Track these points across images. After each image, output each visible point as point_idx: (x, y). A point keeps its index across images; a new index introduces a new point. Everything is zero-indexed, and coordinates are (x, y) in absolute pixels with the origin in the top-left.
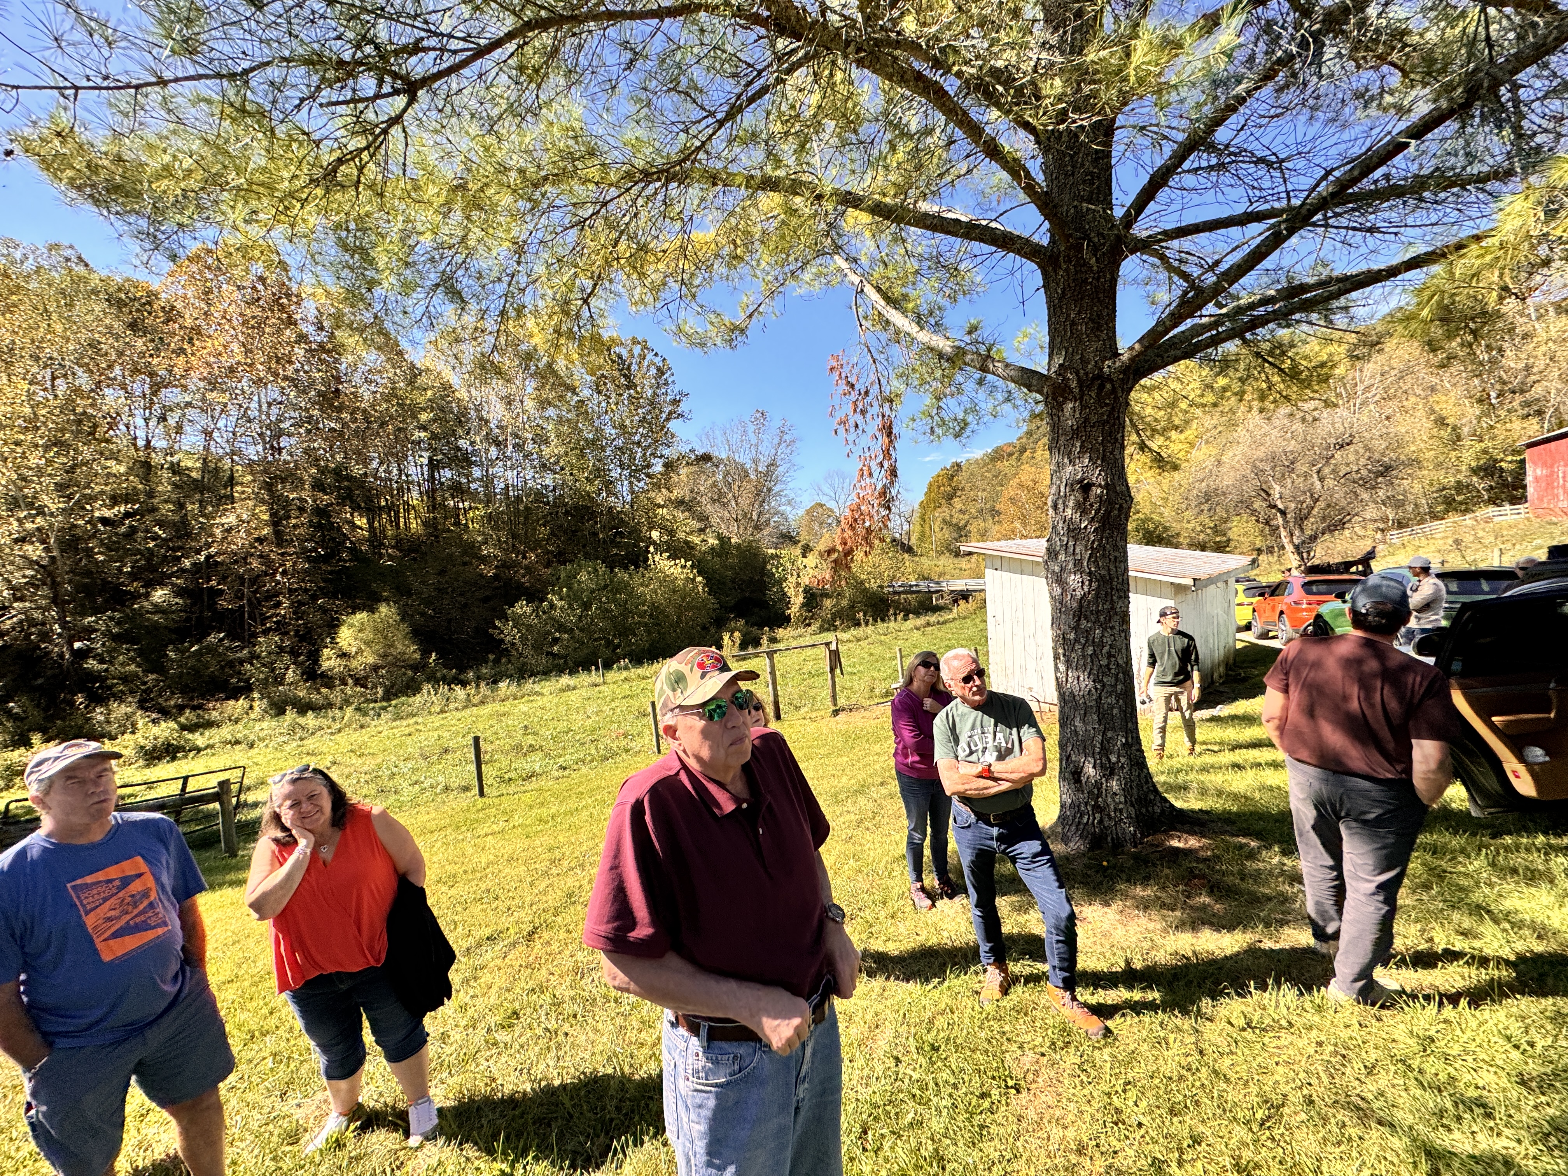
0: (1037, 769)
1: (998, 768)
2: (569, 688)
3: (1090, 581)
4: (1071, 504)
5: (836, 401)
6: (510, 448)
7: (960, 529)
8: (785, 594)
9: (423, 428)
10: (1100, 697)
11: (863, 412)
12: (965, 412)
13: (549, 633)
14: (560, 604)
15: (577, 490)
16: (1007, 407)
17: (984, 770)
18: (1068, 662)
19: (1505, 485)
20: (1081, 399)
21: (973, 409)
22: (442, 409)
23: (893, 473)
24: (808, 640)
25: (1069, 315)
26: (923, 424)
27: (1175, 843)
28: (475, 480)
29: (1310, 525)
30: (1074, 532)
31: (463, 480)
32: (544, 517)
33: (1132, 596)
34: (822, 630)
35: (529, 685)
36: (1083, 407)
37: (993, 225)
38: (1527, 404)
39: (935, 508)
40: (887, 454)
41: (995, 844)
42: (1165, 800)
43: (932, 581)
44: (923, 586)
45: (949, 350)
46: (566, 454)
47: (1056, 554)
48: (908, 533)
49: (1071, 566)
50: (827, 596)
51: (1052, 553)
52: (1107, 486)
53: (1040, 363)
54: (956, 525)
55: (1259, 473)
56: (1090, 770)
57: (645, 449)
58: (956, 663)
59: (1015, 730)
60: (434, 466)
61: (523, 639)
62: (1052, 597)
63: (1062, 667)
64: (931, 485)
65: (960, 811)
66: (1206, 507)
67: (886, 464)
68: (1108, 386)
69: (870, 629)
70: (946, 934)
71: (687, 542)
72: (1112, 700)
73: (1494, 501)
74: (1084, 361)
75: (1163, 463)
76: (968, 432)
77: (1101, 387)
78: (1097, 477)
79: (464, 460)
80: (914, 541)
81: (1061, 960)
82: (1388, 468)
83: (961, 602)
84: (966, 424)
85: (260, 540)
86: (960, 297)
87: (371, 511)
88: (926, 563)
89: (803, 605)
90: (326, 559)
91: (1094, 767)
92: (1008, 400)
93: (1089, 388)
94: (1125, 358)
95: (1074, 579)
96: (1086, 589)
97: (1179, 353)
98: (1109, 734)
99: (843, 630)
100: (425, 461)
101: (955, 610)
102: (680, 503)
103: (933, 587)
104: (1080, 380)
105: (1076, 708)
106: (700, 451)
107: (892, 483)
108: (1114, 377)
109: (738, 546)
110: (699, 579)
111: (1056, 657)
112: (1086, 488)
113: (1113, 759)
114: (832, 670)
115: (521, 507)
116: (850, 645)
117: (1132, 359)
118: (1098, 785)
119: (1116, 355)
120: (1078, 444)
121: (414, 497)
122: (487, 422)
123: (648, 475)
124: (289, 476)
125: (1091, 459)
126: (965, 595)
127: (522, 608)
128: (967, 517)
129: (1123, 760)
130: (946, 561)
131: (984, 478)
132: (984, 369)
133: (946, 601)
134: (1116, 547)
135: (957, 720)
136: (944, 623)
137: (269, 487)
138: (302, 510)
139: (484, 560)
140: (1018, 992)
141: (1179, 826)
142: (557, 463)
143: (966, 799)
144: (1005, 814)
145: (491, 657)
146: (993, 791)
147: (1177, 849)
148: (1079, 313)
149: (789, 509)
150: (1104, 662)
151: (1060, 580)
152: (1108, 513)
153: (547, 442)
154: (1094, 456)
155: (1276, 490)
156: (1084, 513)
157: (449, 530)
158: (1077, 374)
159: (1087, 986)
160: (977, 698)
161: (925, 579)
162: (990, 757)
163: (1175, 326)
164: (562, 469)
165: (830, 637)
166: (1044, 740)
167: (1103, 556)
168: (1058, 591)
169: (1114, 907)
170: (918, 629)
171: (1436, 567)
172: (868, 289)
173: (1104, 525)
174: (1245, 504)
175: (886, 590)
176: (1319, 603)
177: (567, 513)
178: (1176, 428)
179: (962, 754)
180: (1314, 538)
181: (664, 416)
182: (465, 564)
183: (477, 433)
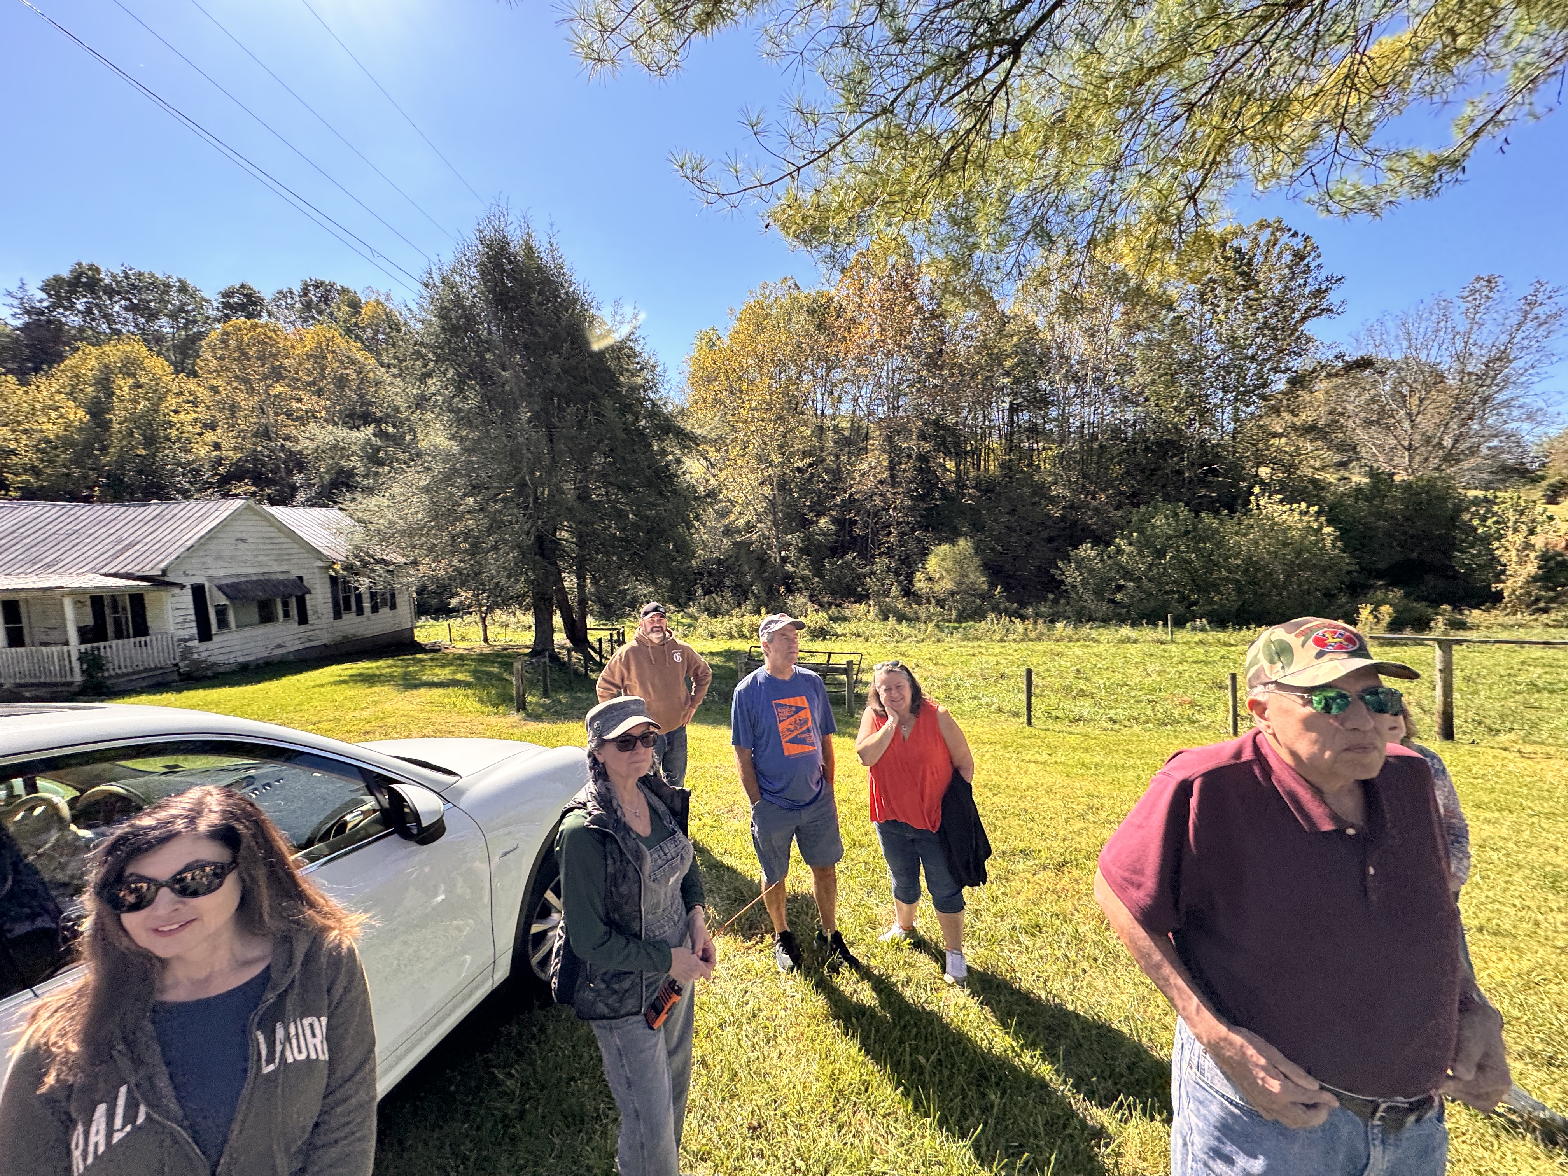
2: (1128, 640)
6: (1090, 383)
9: (1007, 374)
13: (1113, 579)
14: (1128, 549)
15: (1163, 422)
22: (1025, 353)
28: (1051, 420)
31: (1040, 421)
32: (1120, 454)
35: (1086, 630)
46: (1153, 382)
57: (1262, 364)
60: (1014, 409)
61: (1085, 582)
71: (1313, 481)
79: (1041, 401)
85: (881, 482)
87: (959, 454)
90: (921, 498)
100: (1007, 406)
102: (1310, 430)
106: (1353, 355)
109: (1407, 487)
110: (1327, 530)
115: (1096, 445)
121: (995, 441)
122: (1068, 358)
123: (1264, 398)
124: (902, 430)
127: (1087, 550)
137: (890, 439)
138: (910, 457)
139: (1053, 500)
142: (1140, 394)
145: (1051, 596)
153: (1131, 371)
157: (1022, 471)
164: (1147, 400)
177: (1147, 449)
181: (1297, 315)
182: (1034, 504)
183: (1058, 372)
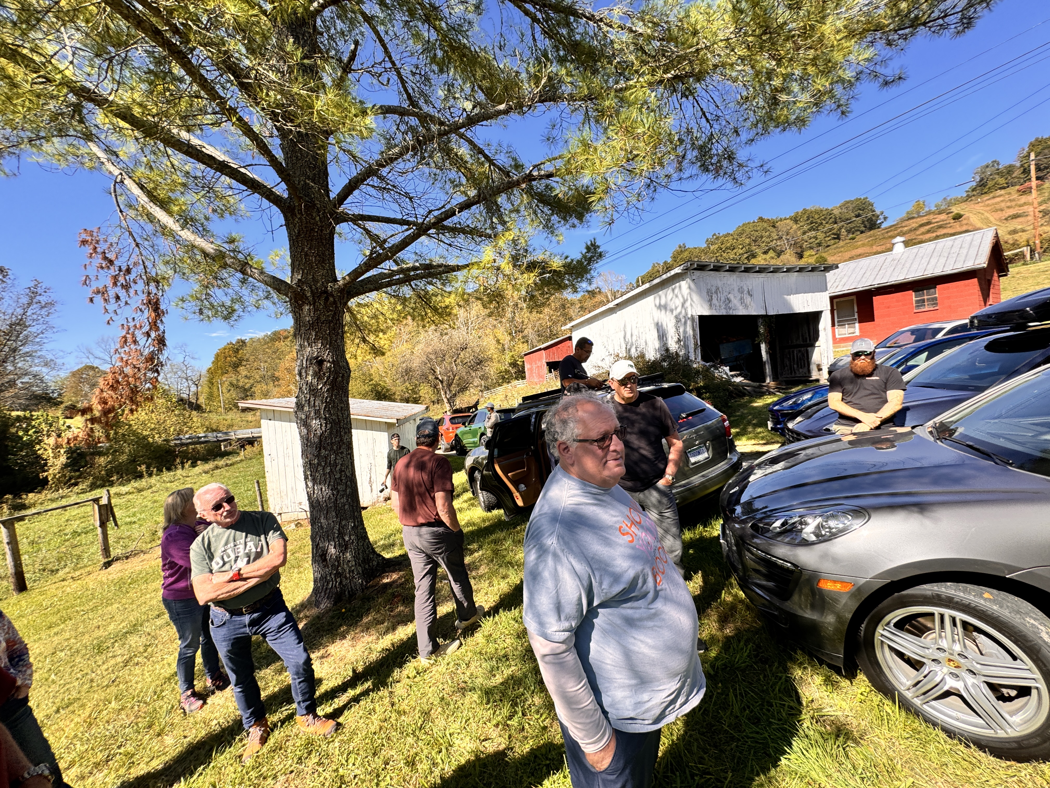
0: (278, 561)
1: (247, 570)
3: (326, 424)
4: (311, 373)
5: (92, 271)
7: (246, 390)
8: (39, 457)
10: (336, 500)
11: (126, 287)
12: (232, 300)
16: (266, 302)
17: (234, 575)
18: (314, 481)
19: (519, 371)
20: (314, 304)
21: (239, 299)
23: (161, 341)
24: (73, 499)
25: (303, 249)
26: (193, 305)
27: (386, 581)
29: (454, 388)
30: (313, 391)
33: (353, 431)
34: (93, 487)
36: (316, 310)
37: (243, 170)
38: (523, 337)
39: (223, 374)
40: (154, 325)
41: (247, 630)
42: (380, 556)
43: (220, 431)
44: (211, 437)
45: (212, 251)
47: (303, 407)
48: (197, 394)
49: (312, 414)
50: (100, 454)
51: (299, 406)
52: (333, 362)
53: (286, 276)
54: (243, 387)
55: (430, 360)
56: (332, 550)
58: (208, 497)
59: (263, 537)
62: (301, 437)
63: (310, 484)
64: (217, 356)
65: (218, 614)
66: (406, 378)
67: (153, 334)
68: (331, 299)
69: (154, 480)
70: (215, 722)
72: (344, 500)
73: (517, 378)
74: (315, 281)
75: (377, 351)
76: (235, 317)
77: (327, 299)
78: (327, 355)
80: (202, 400)
81: (303, 694)
82: (481, 362)
83: (247, 447)
84: (234, 311)
86: (227, 215)
88: (214, 418)
89: (66, 466)
91: (335, 547)
92: (267, 298)
93: (319, 297)
94: (341, 283)
95: (315, 423)
96: (323, 429)
97: (372, 287)
98: (343, 523)
99: (122, 484)
101: (242, 453)
103: (221, 436)
104: (312, 292)
105: (321, 510)
107: (160, 350)
108: (335, 294)
111: (306, 478)
112: (320, 363)
113: (347, 538)
114: (103, 524)
116: (130, 497)
117: (345, 285)
118: (338, 558)
119: (335, 280)
120: (314, 334)
125: (322, 344)
126: (251, 441)
128: (251, 381)
129: (352, 537)
130: (233, 416)
131: (265, 353)
132: (243, 272)
133: (235, 446)
134: (341, 401)
135: (212, 540)
136: (231, 465)
140: (277, 736)
141: (387, 569)
143: (219, 603)
144: (255, 603)
146: (242, 590)
147: (387, 584)
148: (310, 248)
149: (45, 370)
150: (338, 476)
151: (305, 423)
152: (335, 379)
154: (325, 342)
155: (438, 370)
156: (319, 379)
158: (311, 288)
159: (327, 701)
160: (228, 520)
161: (213, 431)
162: (241, 563)
163: (367, 271)
165: (102, 493)
166: (287, 540)
167: (333, 407)
168: (305, 431)
169: (349, 637)
170: (206, 472)
171: (497, 407)
172: (128, 182)
173: (333, 387)
174: (424, 376)
175: (172, 443)
176: (457, 428)
178: (382, 331)
179: (215, 567)
180: (455, 395)
